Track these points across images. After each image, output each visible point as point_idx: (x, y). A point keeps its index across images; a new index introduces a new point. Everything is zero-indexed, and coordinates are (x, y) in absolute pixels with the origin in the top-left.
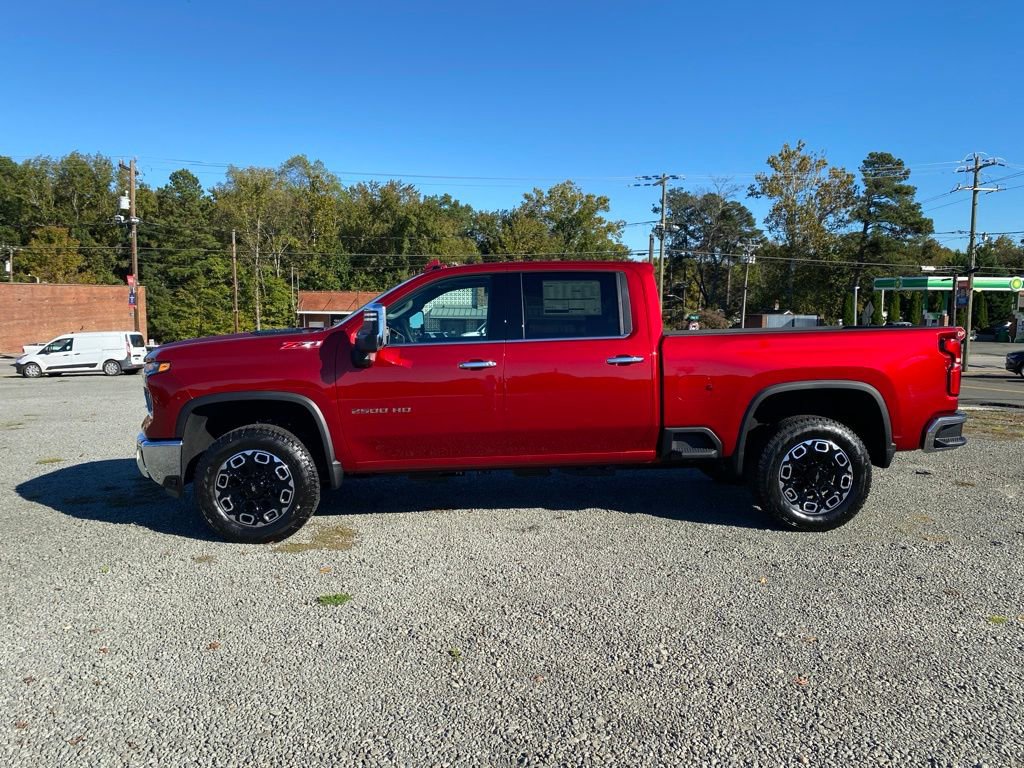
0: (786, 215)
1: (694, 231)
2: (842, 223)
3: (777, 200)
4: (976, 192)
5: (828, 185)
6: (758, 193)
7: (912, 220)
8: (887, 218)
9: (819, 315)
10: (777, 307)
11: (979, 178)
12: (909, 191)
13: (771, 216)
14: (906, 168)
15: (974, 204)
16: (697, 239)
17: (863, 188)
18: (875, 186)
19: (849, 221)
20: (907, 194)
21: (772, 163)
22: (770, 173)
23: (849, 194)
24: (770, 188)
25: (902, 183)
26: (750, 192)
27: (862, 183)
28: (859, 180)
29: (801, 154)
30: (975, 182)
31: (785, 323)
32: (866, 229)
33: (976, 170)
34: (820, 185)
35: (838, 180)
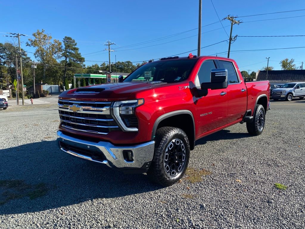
0: (40, 53)
1: (2, 56)
2: (59, 57)
3: (36, 48)
4: (109, 51)
5: (54, 45)
6: (30, 45)
7: (79, 58)
8: (73, 56)
9: (59, 85)
10: (42, 83)
11: (110, 47)
12: (77, 49)
13: (36, 53)
14: (76, 42)
15: (109, 54)
16: (4, 59)
17: (64, 47)
18: (68, 47)
19: (61, 57)
20: (77, 50)
21: (34, 35)
22: (33, 39)
23: (60, 48)
24: (34, 43)
25: (75, 46)
26: (27, 44)
27: (64, 45)
28: (63, 44)
29: (44, 33)
30: (109, 48)
31: (48, 88)
32: (66, 59)
33: (109, 45)
34: (51, 44)
35: (57, 44)
